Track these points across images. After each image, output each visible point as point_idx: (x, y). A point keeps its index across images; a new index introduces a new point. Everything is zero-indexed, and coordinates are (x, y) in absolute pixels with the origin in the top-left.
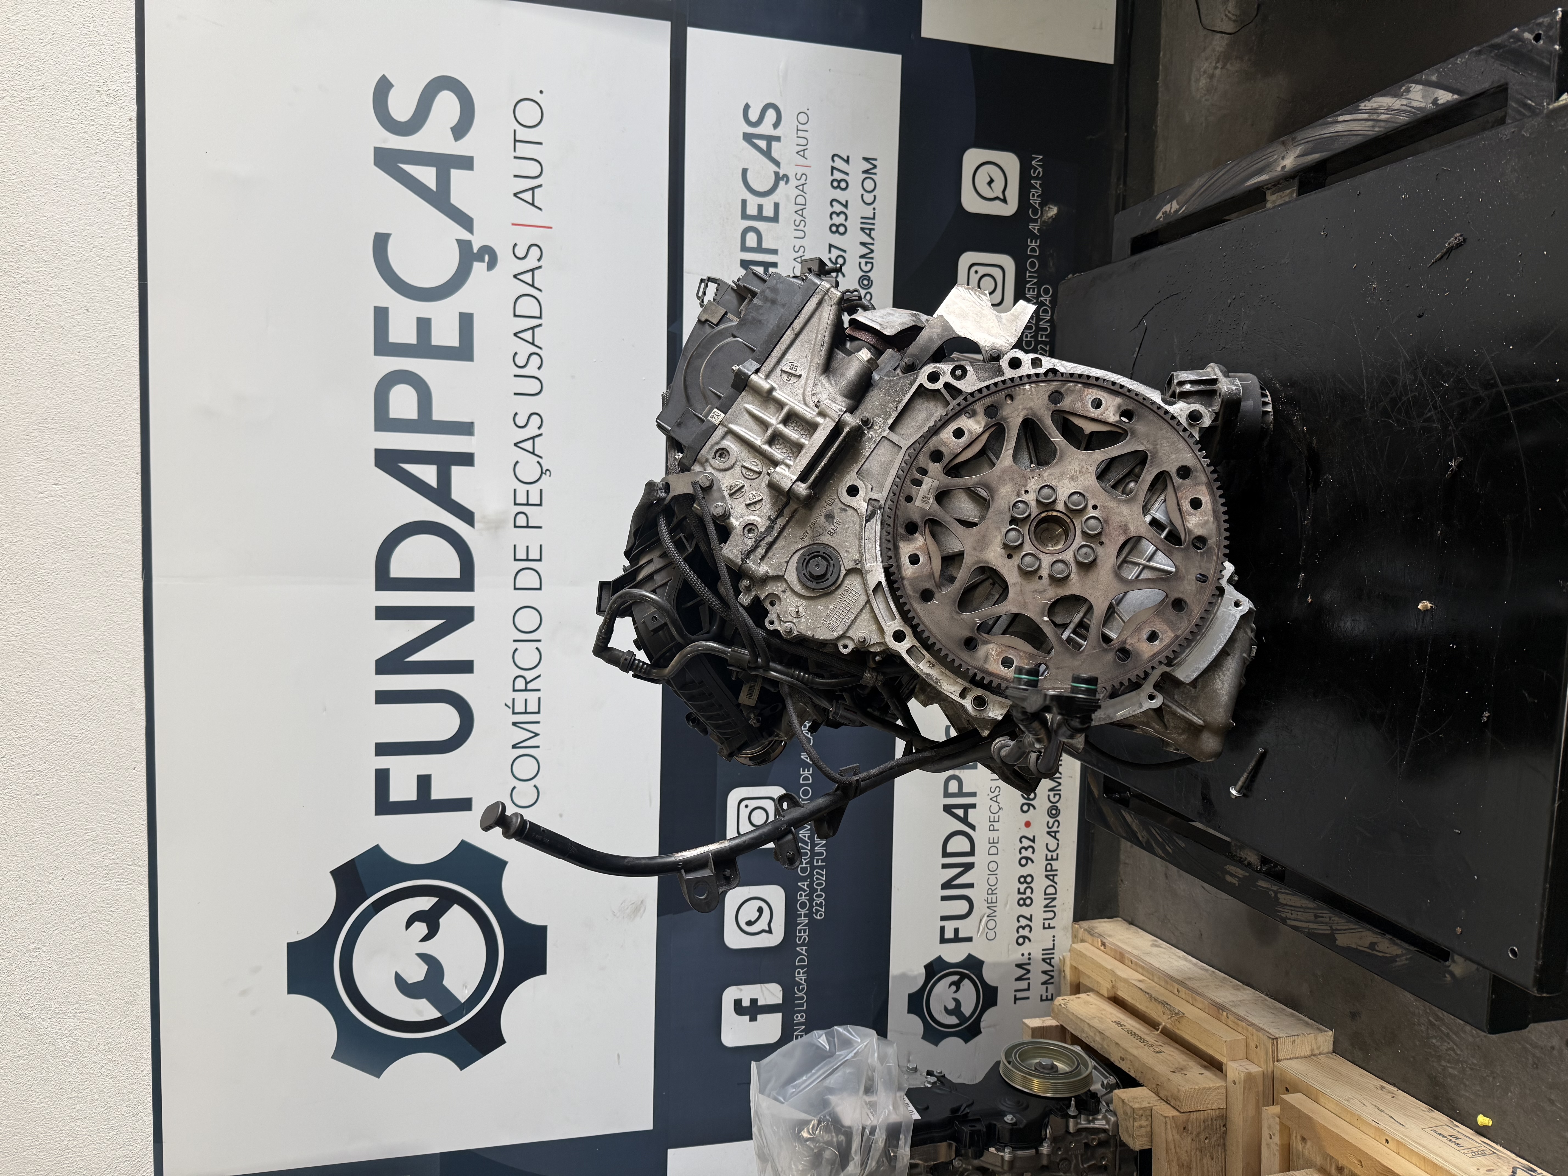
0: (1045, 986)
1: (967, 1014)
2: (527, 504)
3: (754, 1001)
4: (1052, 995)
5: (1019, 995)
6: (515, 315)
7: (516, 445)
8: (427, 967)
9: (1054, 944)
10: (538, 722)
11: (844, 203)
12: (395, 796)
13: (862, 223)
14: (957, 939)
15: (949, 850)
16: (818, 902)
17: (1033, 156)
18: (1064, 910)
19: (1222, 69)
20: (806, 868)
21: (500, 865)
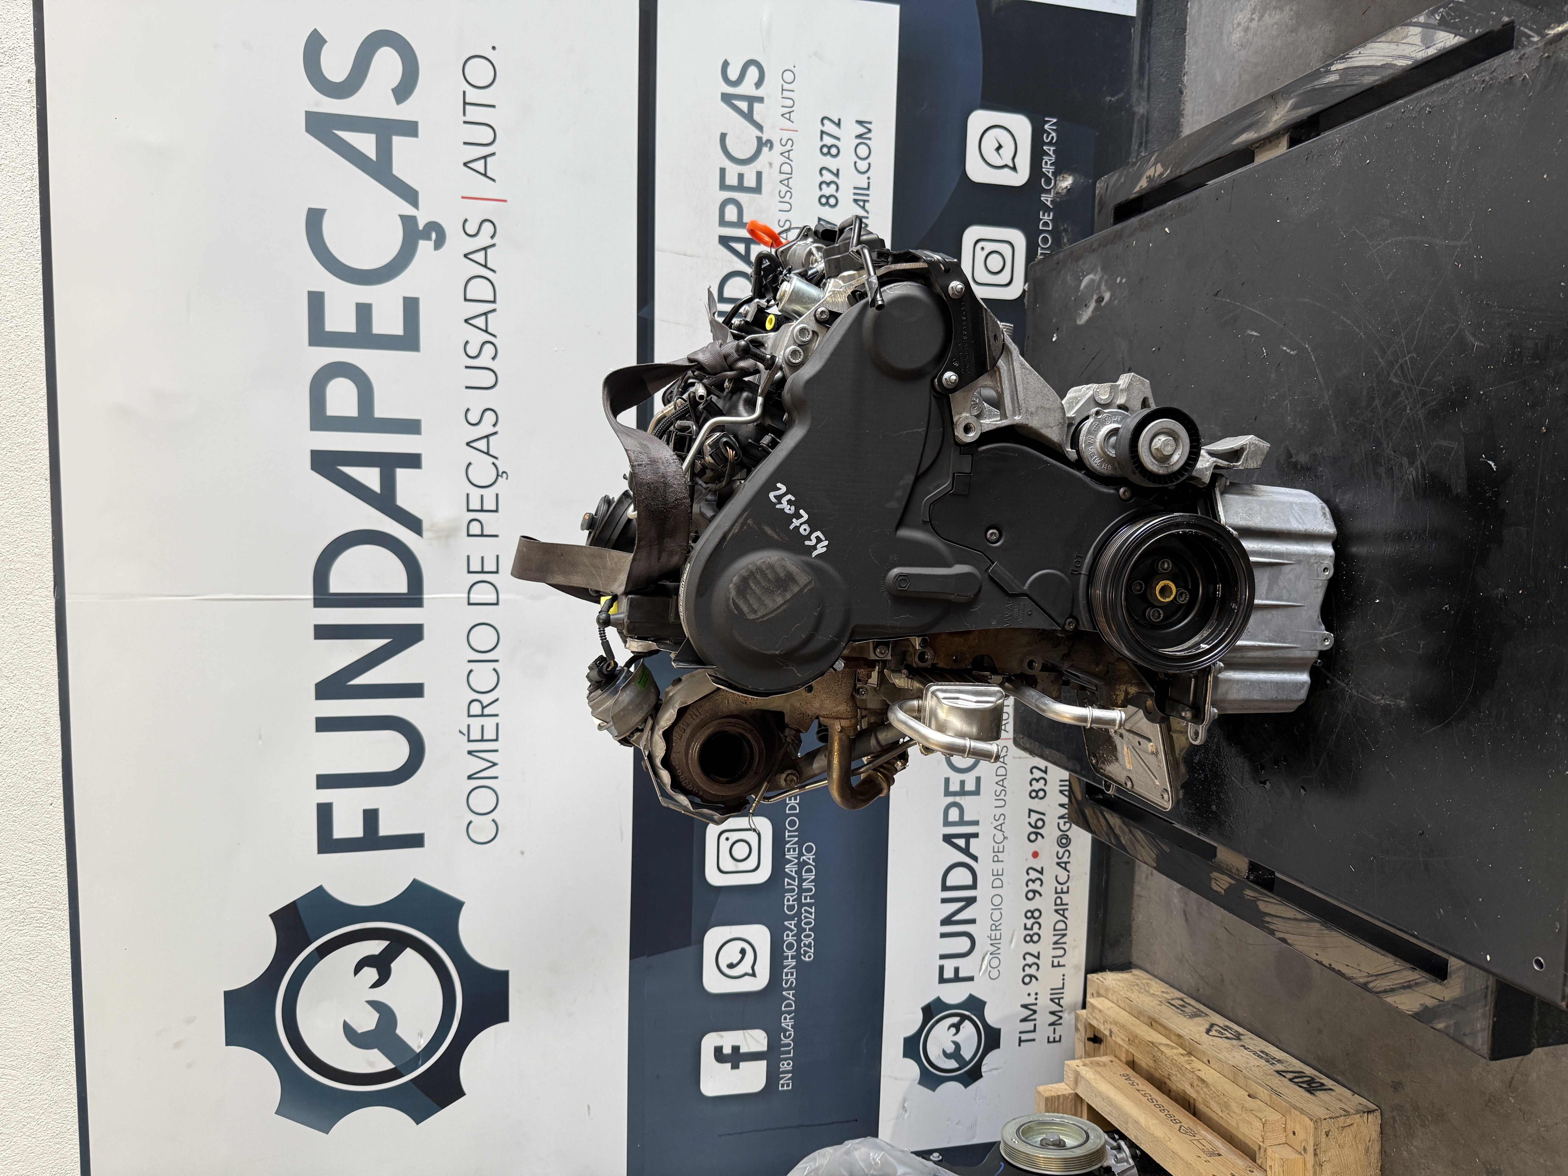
0: (1052, 1027)
1: (968, 1058)
2: (482, 510)
3: (736, 1049)
4: (1060, 1036)
5: (1024, 1037)
6: (466, 299)
7: (468, 444)
8: (378, 1015)
9: (1063, 983)
10: (496, 751)
11: (835, 172)
12: (339, 832)
13: (855, 194)
14: (957, 979)
15: (949, 883)
16: (807, 943)
17: (1046, 119)
18: (1076, 947)
19: (1258, 21)
20: (793, 906)
21: (456, 906)
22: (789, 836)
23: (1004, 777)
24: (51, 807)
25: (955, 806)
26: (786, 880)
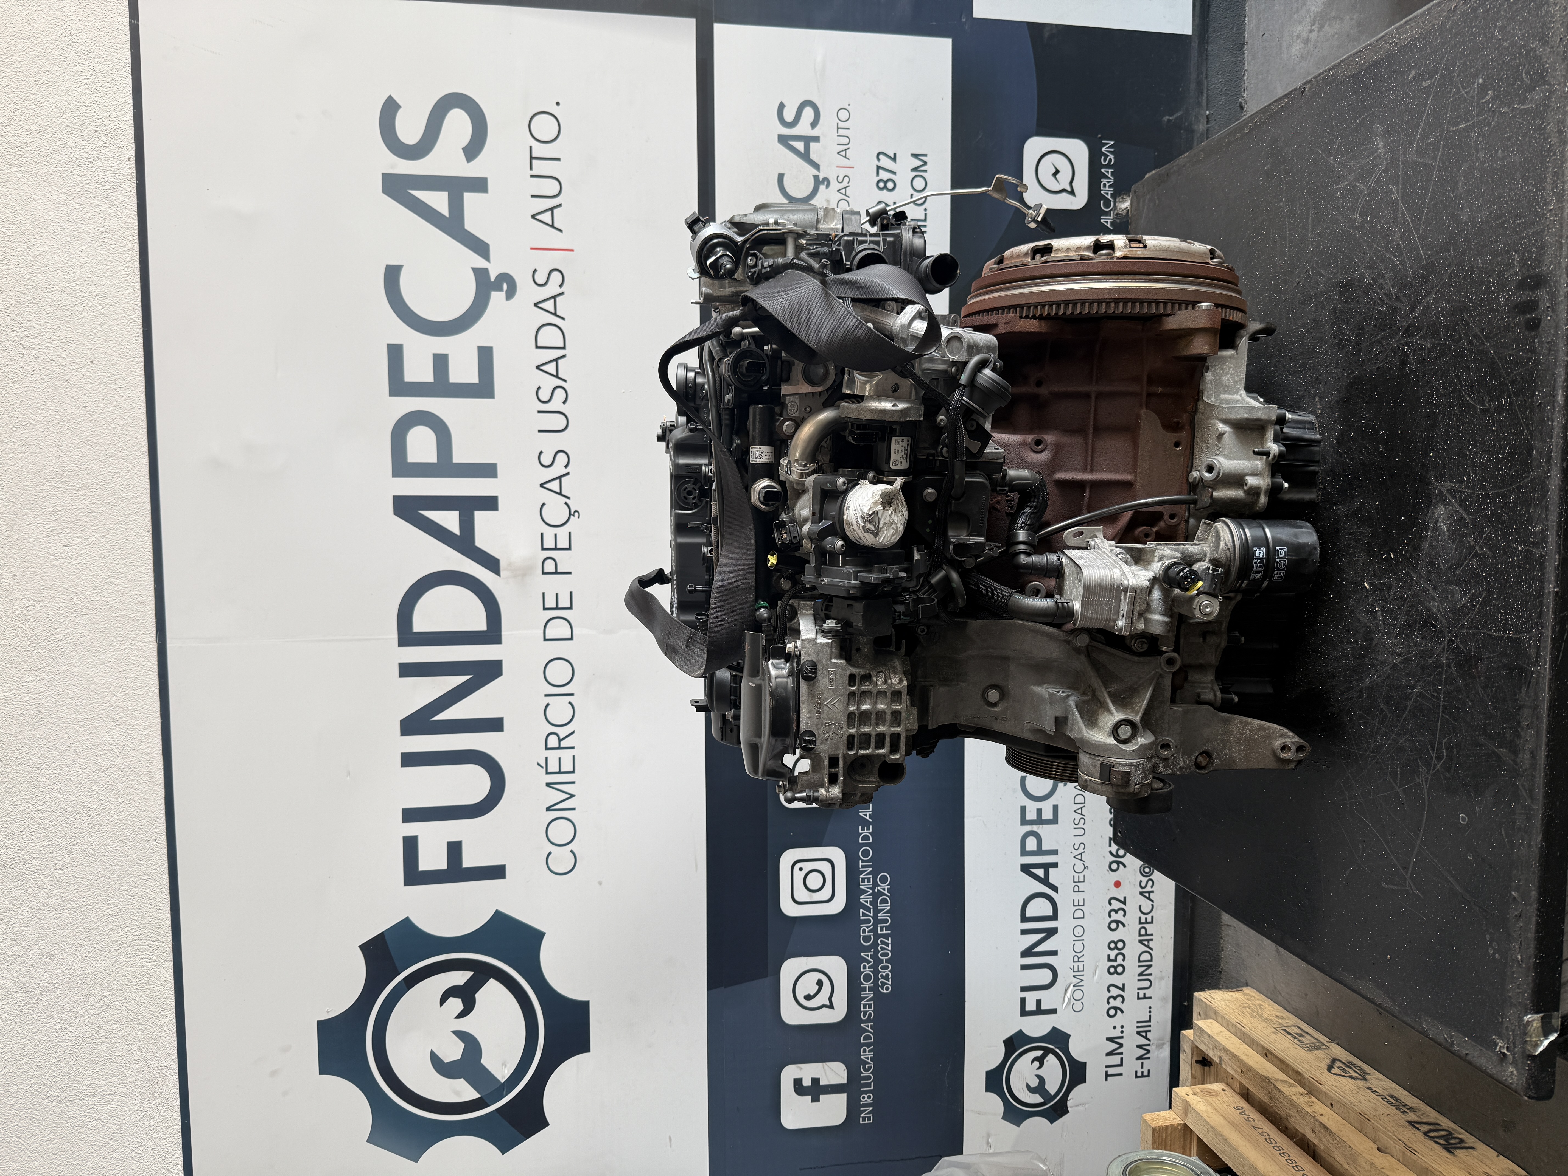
0: (1140, 1061)
1: (1053, 1093)
2: (556, 549)
4: (1149, 1071)
5: (1111, 1071)
6: (537, 347)
7: (542, 485)
8: (464, 1045)
9: (1150, 1016)
10: (573, 783)
12: (425, 864)
14: (1039, 1011)
15: (1029, 914)
16: (884, 974)
17: (1103, 142)
18: (1162, 978)
19: (1319, 31)
20: (870, 936)
21: (537, 936)
22: (863, 867)
23: (1083, 805)
24: (155, 843)
25: (1032, 835)
26: (861, 910)
